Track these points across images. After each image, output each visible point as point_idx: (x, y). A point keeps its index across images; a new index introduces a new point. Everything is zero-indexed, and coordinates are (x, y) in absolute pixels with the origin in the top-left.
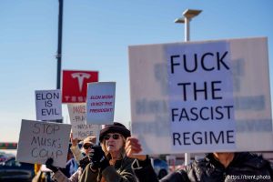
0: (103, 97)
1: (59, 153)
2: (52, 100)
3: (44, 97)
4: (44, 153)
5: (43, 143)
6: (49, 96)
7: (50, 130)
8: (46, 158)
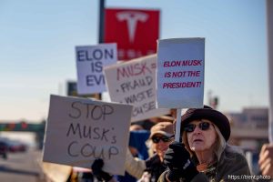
0: (185, 63)
1: (113, 151)
2: (103, 60)
3: (90, 56)
4: (88, 150)
5: (86, 133)
6: (98, 55)
7: (97, 113)
8: (92, 159)
